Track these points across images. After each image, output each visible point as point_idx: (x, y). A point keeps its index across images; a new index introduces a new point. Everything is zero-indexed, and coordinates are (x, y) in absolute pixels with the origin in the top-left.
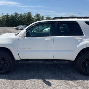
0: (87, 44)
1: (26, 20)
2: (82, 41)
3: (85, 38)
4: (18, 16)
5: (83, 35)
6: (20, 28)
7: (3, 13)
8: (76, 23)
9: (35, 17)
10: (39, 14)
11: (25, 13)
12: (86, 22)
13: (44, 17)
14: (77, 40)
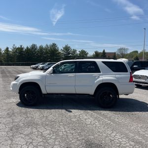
0: (103, 80)
1: (49, 55)
2: (99, 77)
3: (102, 75)
4: (36, 49)
5: (100, 72)
6: (39, 67)
7: (14, 45)
8: (95, 63)
9: (63, 51)
10: (69, 46)
11: (47, 45)
12: (103, 62)
13: (76, 51)
14: (95, 76)
